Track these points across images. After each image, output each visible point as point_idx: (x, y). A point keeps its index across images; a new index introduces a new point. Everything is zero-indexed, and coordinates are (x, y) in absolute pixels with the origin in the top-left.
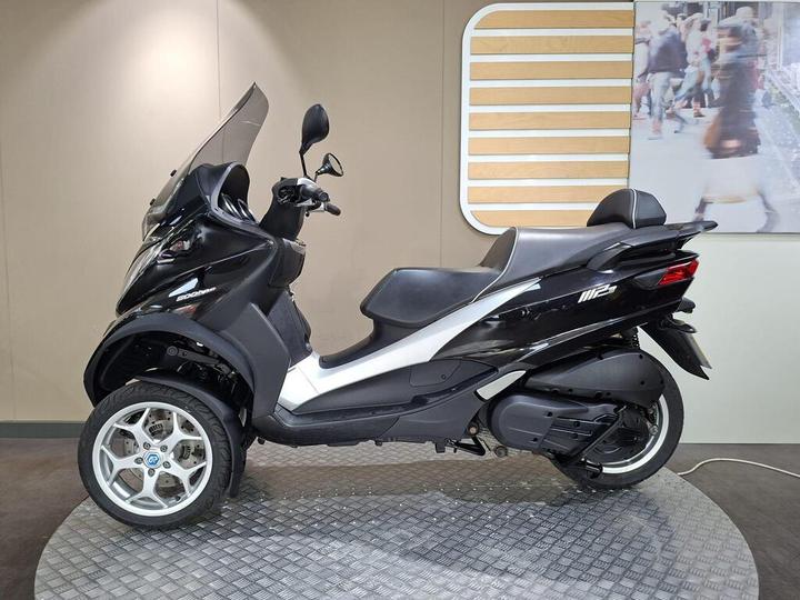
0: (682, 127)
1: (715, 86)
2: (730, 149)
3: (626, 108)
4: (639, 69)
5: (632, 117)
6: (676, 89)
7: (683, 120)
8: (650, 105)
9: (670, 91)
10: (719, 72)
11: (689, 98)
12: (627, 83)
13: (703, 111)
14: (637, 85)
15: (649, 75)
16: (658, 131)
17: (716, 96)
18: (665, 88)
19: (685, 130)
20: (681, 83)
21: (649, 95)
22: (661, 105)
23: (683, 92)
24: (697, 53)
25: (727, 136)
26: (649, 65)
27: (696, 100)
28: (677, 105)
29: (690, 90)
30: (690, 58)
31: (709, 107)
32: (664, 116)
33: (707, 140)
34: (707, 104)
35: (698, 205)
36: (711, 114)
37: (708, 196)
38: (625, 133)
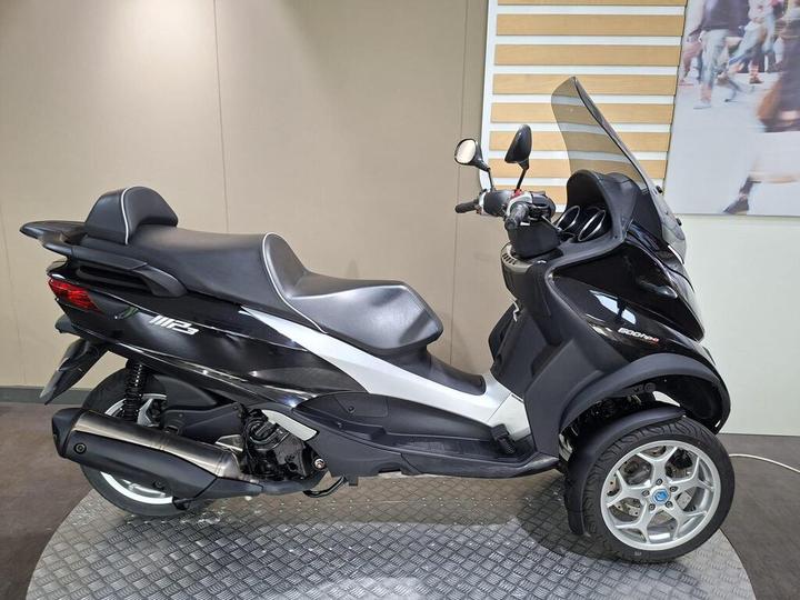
0: (735, 95)
1: (779, 47)
2: (789, 121)
3: (672, 71)
4: (691, 26)
5: (678, 82)
6: (733, 50)
7: (736, 87)
8: (700, 68)
9: (725, 52)
10: (784, 30)
11: (746, 61)
12: (676, 41)
13: (761, 76)
14: (688, 45)
15: (703, 32)
16: (706, 99)
17: (778, 59)
18: (720, 48)
19: (737, 99)
20: (740, 42)
21: (700, 57)
22: (713, 69)
23: (740, 53)
24: (761, 7)
25: (784, 106)
26: (703, 21)
27: (754, 64)
28: (731, 69)
29: (749, 51)
30: (752, 14)
31: (769, 72)
32: (716, 81)
33: (761, 111)
34: (766, 69)
35: (743, 183)
36: (769, 80)
37: (756, 175)
38: (669, 100)
